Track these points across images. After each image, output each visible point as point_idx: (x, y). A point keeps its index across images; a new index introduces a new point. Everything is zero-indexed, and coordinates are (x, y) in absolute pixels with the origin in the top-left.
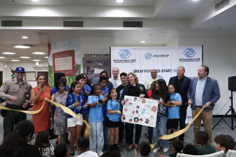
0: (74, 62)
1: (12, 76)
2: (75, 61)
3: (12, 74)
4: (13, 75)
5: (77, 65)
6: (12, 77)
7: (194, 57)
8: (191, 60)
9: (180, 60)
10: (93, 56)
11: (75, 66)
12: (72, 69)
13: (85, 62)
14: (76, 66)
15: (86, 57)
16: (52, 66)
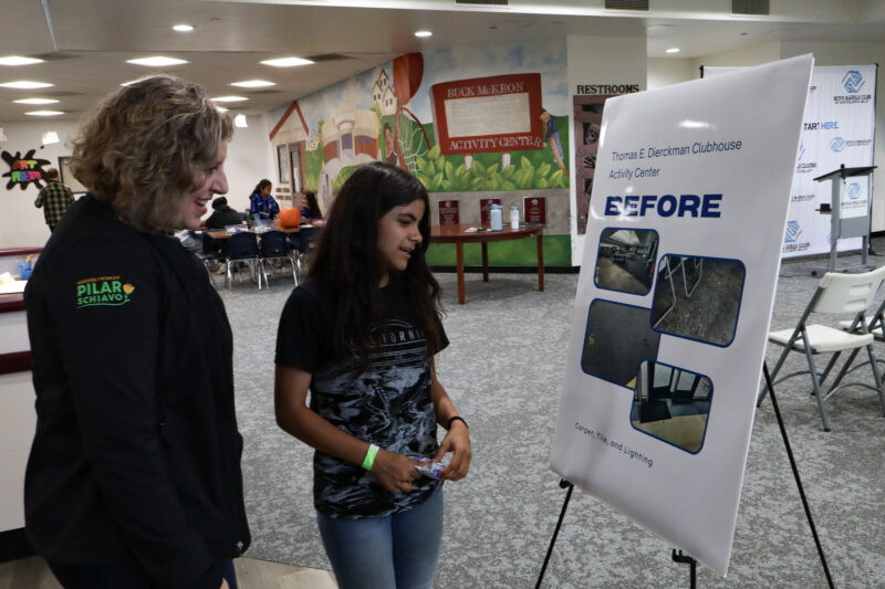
0: (536, 108)
1: (5, 175)
2: (544, 106)
3: (7, 169)
4: (12, 171)
5: (551, 117)
6: (8, 179)
7: (860, 93)
8: (854, 99)
9: (835, 99)
10: (598, 89)
11: (541, 122)
12: (528, 130)
13: (580, 108)
14: (546, 121)
15: (581, 94)
16: (430, 125)
